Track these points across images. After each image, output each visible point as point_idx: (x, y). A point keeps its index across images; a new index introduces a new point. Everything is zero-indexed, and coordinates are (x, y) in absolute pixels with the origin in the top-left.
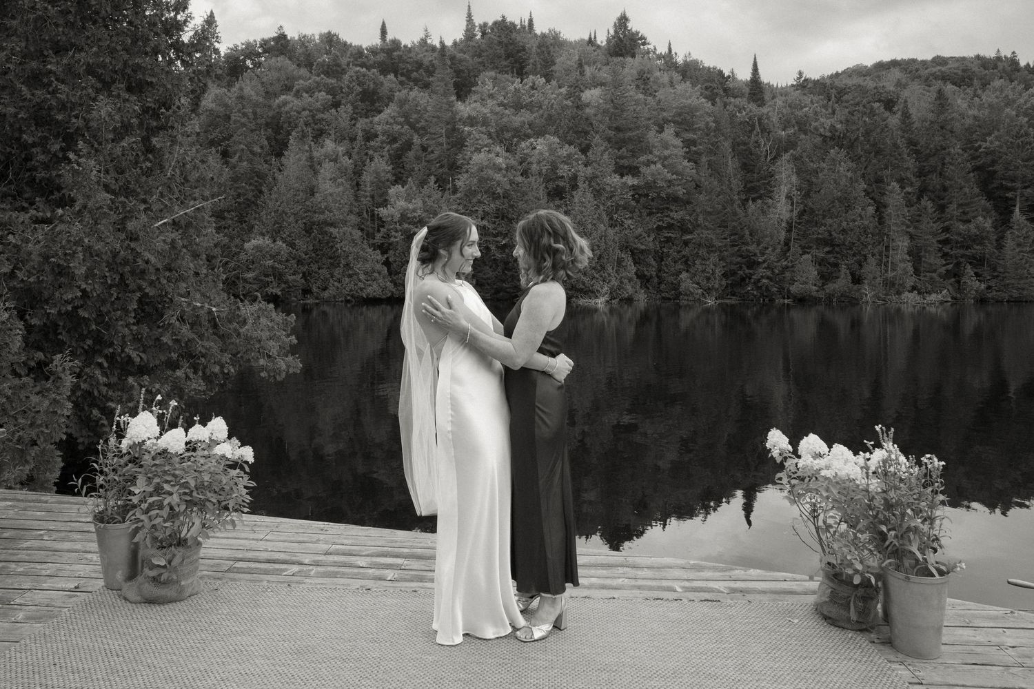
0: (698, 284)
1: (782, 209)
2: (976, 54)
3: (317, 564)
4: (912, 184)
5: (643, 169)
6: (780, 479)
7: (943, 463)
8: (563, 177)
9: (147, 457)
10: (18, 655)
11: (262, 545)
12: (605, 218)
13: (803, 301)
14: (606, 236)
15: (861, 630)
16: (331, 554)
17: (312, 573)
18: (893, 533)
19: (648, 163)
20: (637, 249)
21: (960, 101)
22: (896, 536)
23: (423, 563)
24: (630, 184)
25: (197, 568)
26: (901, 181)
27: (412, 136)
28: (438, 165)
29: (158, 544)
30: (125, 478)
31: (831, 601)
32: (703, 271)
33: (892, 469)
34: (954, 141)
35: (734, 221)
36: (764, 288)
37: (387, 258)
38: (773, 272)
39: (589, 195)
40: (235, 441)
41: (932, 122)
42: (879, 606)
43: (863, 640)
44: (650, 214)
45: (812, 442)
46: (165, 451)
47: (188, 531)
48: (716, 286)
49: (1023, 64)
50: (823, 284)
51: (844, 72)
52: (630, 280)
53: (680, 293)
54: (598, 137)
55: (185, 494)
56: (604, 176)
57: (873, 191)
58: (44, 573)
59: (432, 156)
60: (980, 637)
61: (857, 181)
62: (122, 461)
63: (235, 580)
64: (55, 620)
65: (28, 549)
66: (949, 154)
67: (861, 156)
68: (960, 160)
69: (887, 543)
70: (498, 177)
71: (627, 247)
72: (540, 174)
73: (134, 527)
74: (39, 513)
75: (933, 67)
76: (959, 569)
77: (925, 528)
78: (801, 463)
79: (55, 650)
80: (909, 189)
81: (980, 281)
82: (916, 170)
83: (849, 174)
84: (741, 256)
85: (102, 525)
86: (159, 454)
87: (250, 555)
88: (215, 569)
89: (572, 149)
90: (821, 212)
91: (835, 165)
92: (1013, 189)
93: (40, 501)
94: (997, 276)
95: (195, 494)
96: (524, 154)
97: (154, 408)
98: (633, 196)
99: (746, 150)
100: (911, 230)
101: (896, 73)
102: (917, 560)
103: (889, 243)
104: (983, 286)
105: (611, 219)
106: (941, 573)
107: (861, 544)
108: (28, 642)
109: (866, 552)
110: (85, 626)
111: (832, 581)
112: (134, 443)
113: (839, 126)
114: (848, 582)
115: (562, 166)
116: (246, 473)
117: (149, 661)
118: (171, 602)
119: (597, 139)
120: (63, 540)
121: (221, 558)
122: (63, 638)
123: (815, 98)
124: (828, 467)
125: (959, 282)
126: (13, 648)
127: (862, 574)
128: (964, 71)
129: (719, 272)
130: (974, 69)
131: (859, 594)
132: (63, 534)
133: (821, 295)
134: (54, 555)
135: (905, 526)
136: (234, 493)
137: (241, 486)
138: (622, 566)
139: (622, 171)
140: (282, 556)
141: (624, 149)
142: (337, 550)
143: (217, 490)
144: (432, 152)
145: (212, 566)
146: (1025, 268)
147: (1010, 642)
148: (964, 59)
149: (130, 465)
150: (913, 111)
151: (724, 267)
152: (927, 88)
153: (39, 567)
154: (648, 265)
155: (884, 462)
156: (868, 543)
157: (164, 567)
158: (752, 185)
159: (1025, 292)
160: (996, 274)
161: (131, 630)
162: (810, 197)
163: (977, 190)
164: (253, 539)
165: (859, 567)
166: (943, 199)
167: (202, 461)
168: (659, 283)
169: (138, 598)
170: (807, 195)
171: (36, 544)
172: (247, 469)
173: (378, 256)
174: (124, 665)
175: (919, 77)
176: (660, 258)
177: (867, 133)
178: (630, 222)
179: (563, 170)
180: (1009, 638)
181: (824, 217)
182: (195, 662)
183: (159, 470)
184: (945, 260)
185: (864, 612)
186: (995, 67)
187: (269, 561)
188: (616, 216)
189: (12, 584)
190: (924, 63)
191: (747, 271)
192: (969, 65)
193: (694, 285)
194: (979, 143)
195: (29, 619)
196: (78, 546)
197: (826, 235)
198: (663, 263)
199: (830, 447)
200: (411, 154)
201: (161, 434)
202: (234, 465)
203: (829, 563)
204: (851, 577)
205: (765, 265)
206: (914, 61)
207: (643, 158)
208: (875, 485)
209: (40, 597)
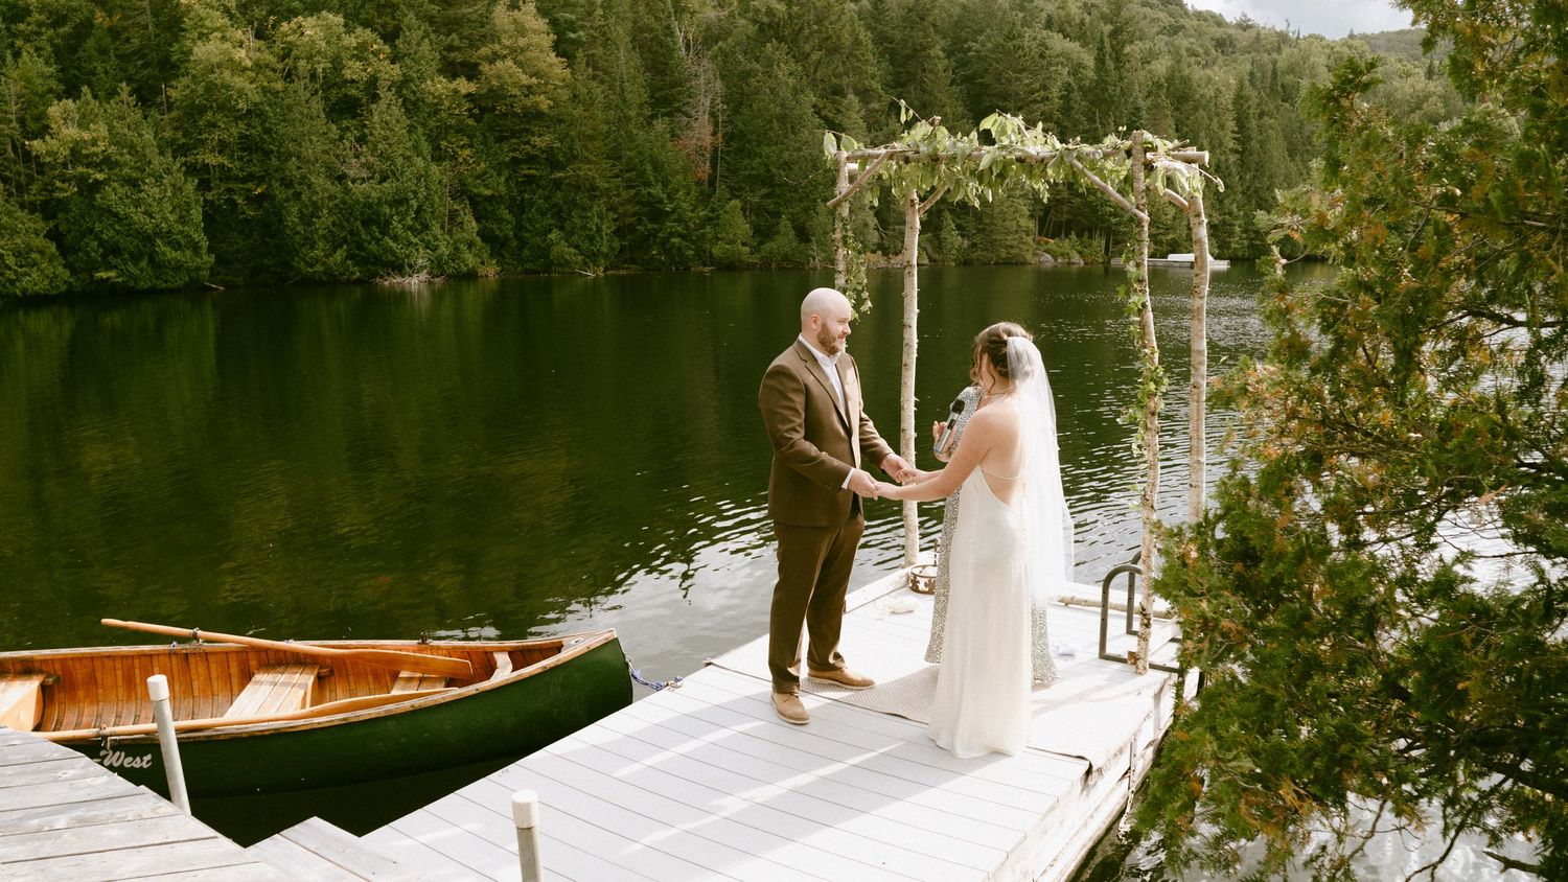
0: (577, 247)
1: (701, 132)
4: (878, 99)
5: (485, 67)
8: (353, 81)
12: (426, 147)
13: (729, 267)
14: (427, 177)
19: (493, 59)
20: (479, 195)
24: (464, 92)
26: (864, 94)
27: (92, 12)
28: (140, 63)
32: (584, 227)
34: (936, 37)
35: (630, 149)
36: (675, 251)
37: (56, 226)
38: (687, 227)
39: (397, 111)
41: (909, 10)
44: (500, 140)
48: (605, 249)
50: (761, 243)
52: (471, 245)
53: (552, 263)
54: (411, 15)
56: (422, 79)
57: (827, 107)
59: (127, 48)
61: (802, 92)
66: (929, 56)
67: (811, 55)
68: (941, 66)
70: (239, 82)
71: (463, 193)
72: (313, 76)
80: (875, 105)
81: (961, 235)
82: (889, 78)
83: (791, 81)
84: (640, 203)
89: (366, 34)
90: (754, 136)
91: (771, 66)
94: (984, 229)
96: (290, 43)
98: (469, 110)
99: (652, 40)
104: (966, 243)
105: (437, 148)
115: (350, 63)
119: (411, 18)
125: (937, 237)
129: (607, 228)
133: (755, 259)
139: (451, 70)
141: (454, 35)
144: (128, 40)
146: (1015, 219)
151: (615, 220)
154: (500, 220)
158: (663, 93)
159: (1013, 251)
160: (981, 227)
162: (740, 113)
168: (521, 248)
170: (737, 111)
173: (36, 223)
176: (519, 208)
178: (467, 152)
179: (353, 70)
181: (759, 144)
188: (444, 143)
191: (650, 226)
193: (572, 250)
197: (762, 171)
198: (524, 216)
200: (90, 43)
205: (675, 216)
207: (485, 51)
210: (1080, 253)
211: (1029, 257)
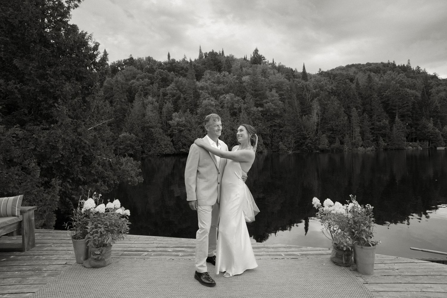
0: (286, 146)
1: (315, 118)
2: (381, 62)
3: (154, 251)
4: (360, 108)
5: (265, 105)
6: (318, 215)
7: (373, 207)
8: (236, 108)
9: (91, 215)
10: (46, 289)
11: (133, 245)
13: (323, 151)
15: (347, 266)
16: (158, 247)
17: (152, 255)
18: (356, 232)
19: (266, 103)
20: (263, 134)
21: (376, 78)
22: (358, 233)
23: (192, 249)
24: (260, 110)
25: (110, 254)
26: (357, 108)
27: (181, 94)
28: (190, 105)
29: (96, 246)
30: (83, 222)
31: (336, 257)
32: (287, 141)
33: (356, 210)
34: (374, 92)
35: (298, 123)
36: (309, 147)
37: (173, 139)
38: (312, 141)
39: (246, 115)
40: (123, 208)
41: (367, 86)
42: (353, 258)
43: (347, 269)
44: (268, 121)
45: (328, 201)
46: (98, 212)
47: (107, 241)
48: (292, 146)
49: (397, 65)
50: (330, 145)
51: (335, 69)
52: (261, 145)
53: (279, 149)
54: (248, 93)
55: (106, 227)
56: (251, 108)
57: (347, 111)
58: (53, 259)
59: (188, 101)
60: (387, 267)
61: (341, 108)
62: (82, 217)
63: (124, 258)
64: (59, 275)
65: (46, 250)
66: (373, 97)
67: (342, 99)
68: (377, 99)
69: (355, 235)
70: (212, 109)
71: (259, 133)
72: (228, 107)
73: (87, 240)
74: (49, 237)
75: (367, 66)
76: (379, 243)
77: (367, 230)
78: (324, 209)
79: (60, 286)
80: (359, 110)
81: (385, 142)
82: (361, 103)
83: (338, 105)
84: (301, 135)
85: (75, 240)
86: (95, 213)
87: (129, 249)
88: (117, 254)
89: (239, 98)
90: (329, 119)
91: (333, 102)
92: (395, 110)
93: (49, 233)
94: (391, 140)
95: (109, 227)
96: (222, 100)
97: (93, 197)
98: (261, 114)
99: (301, 97)
100: (361, 125)
101: (354, 69)
102: (365, 241)
103: (353, 130)
104: (386, 144)
105: (254, 123)
106: (373, 245)
107: (346, 236)
108: (49, 284)
109: (348, 239)
110: (70, 277)
111: (336, 249)
112: (87, 210)
113: (334, 88)
114: (342, 250)
115: (235, 104)
116: (127, 219)
117: (95, 288)
118: (101, 267)
119: (248, 94)
120: (59, 246)
121: (118, 251)
122: (62, 282)
123: (325, 78)
124: (334, 210)
125: (378, 143)
126: (44, 286)
127: (346, 247)
128: (377, 68)
129: (293, 141)
130: (380, 67)
131: (346, 254)
132: (59, 244)
133: (330, 149)
134: (57, 252)
135: (361, 229)
136: (124, 227)
137: (126, 224)
138: (263, 248)
139: (257, 105)
140: (141, 249)
141: (258, 98)
142: (161, 246)
143: (117, 226)
144: (188, 100)
145: (115, 254)
146: (400, 137)
147: (397, 268)
148: (377, 64)
149: (85, 218)
150: (360, 82)
151: (295, 139)
152: (365, 74)
153: (51, 256)
154: (267, 139)
155: (353, 207)
156: (348, 236)
157: (100, 254)
158: (304, 110)
159: (400, 146)
160: (390, 140)
161: (87, 278)
163: (383, 110)
164: (130, 243)
165: (345, 244)
166: (371, 113)
167: (112, 215)
168: (272, 146)
169: (89, 266)
170: (324, 113)
171: (49, 248)
172: (128, 218)
173: (169, 138)
174: (86, 290)
175: (362, 70)
176: (272, 137)
177: (344, 90)
178: (261, 124)
179: (236, 106)
180: (396, 266)
181: (330, 121)
182: (112, 288)
183: (96, 219)
184: (373, 135)
185: (348, 260)
186: (388, 66)
187: (136, 251)
188: (256, 122)
189: (41, 263)
190: (363, 65)
191: (303, 141)
192: (379, 65)
193: (284, 146)
194: (383, 93)
195: (49, 275)
196: (65, 248)
197: (331, 127)
198: (273, 139)
199: (334, 203)
200: (180, 101)
201: (96, 206)
202: (123, 216)
203: (335, 243)
204: (343, 248)
205: (309, 138)
206: (360, 64)
207: (264, 101)
208: (350, 215)
209: (52, 267)
210: (420, 146)
211: (405, 147)
